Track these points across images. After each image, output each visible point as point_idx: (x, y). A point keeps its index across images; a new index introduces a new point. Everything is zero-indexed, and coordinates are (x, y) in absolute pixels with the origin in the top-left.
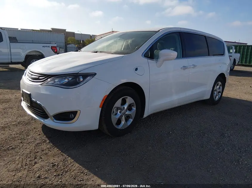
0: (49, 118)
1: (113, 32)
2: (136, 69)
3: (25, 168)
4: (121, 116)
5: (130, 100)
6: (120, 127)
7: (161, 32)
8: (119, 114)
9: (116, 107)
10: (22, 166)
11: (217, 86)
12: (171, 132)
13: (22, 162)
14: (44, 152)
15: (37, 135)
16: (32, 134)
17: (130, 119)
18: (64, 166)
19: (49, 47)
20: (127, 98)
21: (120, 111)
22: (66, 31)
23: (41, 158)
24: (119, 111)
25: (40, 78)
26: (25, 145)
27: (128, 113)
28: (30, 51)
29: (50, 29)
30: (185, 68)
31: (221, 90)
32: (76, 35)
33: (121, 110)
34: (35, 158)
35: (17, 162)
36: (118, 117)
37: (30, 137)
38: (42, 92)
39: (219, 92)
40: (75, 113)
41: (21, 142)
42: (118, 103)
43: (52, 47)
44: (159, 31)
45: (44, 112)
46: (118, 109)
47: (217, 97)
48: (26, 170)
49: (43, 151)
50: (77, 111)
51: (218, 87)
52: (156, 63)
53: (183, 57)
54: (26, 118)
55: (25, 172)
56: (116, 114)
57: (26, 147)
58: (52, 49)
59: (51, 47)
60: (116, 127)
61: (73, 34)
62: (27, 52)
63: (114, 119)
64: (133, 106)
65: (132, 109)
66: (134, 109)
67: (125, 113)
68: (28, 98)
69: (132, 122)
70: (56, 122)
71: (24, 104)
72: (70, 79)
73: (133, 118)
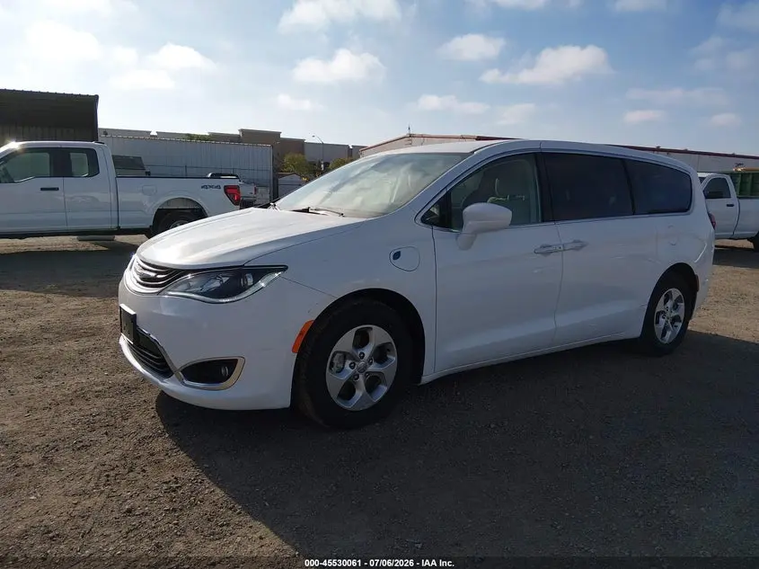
0: (174, 376)
1: (411, 136)
2: (397, 255)
3: (102, 492)
4: (355, 376)
5: (379, 335)
6: (351, 405)
7: (477, 155)
8: (348, 371)
9: (337, 352)
10: (97, 486)
11: (666, 302)
12: (492, 426)
13: (99, 478)
14: (155, 458)
15: (147, 417)
16: (136, 415)
17: (381, 386)
18: (192, 492)
19: (218, 187)
20: (371, 328)
21: (350, 362)
22: (282, 136)
23: (144, 471)
24: (348, 362)
25: (159, 276)
26: (114, 439)
27: (373, 367)
28: (169, 198)
29: (238, 133)
30: (546, 251)
31: (681, 312)
32: (307, 149)
33: (355, 359)
34: (131, 470)
35: (88, 477)
36: (344, 377)
37: (128, 423)
38: (164, 313)
39: (675, 319)
40: (231, 364)
41: (106, 433)
42: (346, 342)
43: (226, 188)
44: (473, 152)
45: (163, 360)
46: (345, 356)
47: (669, 333)
48: (104, 496)
49: (152, 455)
50: (237, 360)
51: (670, 304)
52: (456, 239)
53: (543, 221)
54: (131, 376)
55: (101, 500)
56: (340, 371)
57: (114, 445)
58: (226, 193)
59: (225, 186)
60: (339, 402)
61: (299, 145)
62: (160, 202)
63: (334, 382)
64: (388, 350)
65: (387, 359)
66: (393, 358)
67: (366, 367)
68: (131, 324)
69: (386, 394)
70: (187, 385)
71: (124, 341)
72: (225, 280)
73: (390, 383)
